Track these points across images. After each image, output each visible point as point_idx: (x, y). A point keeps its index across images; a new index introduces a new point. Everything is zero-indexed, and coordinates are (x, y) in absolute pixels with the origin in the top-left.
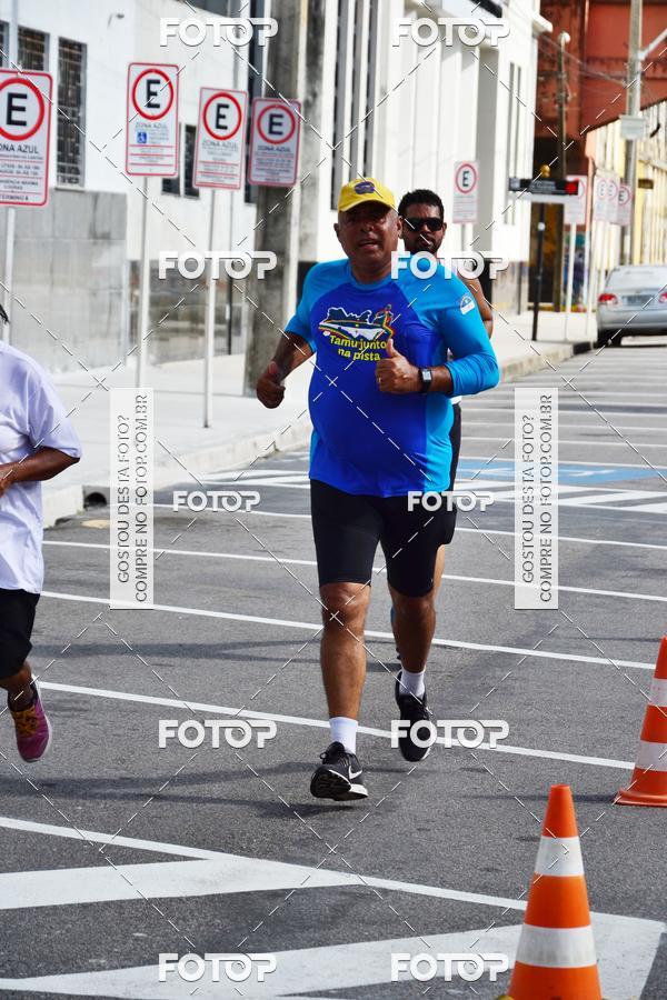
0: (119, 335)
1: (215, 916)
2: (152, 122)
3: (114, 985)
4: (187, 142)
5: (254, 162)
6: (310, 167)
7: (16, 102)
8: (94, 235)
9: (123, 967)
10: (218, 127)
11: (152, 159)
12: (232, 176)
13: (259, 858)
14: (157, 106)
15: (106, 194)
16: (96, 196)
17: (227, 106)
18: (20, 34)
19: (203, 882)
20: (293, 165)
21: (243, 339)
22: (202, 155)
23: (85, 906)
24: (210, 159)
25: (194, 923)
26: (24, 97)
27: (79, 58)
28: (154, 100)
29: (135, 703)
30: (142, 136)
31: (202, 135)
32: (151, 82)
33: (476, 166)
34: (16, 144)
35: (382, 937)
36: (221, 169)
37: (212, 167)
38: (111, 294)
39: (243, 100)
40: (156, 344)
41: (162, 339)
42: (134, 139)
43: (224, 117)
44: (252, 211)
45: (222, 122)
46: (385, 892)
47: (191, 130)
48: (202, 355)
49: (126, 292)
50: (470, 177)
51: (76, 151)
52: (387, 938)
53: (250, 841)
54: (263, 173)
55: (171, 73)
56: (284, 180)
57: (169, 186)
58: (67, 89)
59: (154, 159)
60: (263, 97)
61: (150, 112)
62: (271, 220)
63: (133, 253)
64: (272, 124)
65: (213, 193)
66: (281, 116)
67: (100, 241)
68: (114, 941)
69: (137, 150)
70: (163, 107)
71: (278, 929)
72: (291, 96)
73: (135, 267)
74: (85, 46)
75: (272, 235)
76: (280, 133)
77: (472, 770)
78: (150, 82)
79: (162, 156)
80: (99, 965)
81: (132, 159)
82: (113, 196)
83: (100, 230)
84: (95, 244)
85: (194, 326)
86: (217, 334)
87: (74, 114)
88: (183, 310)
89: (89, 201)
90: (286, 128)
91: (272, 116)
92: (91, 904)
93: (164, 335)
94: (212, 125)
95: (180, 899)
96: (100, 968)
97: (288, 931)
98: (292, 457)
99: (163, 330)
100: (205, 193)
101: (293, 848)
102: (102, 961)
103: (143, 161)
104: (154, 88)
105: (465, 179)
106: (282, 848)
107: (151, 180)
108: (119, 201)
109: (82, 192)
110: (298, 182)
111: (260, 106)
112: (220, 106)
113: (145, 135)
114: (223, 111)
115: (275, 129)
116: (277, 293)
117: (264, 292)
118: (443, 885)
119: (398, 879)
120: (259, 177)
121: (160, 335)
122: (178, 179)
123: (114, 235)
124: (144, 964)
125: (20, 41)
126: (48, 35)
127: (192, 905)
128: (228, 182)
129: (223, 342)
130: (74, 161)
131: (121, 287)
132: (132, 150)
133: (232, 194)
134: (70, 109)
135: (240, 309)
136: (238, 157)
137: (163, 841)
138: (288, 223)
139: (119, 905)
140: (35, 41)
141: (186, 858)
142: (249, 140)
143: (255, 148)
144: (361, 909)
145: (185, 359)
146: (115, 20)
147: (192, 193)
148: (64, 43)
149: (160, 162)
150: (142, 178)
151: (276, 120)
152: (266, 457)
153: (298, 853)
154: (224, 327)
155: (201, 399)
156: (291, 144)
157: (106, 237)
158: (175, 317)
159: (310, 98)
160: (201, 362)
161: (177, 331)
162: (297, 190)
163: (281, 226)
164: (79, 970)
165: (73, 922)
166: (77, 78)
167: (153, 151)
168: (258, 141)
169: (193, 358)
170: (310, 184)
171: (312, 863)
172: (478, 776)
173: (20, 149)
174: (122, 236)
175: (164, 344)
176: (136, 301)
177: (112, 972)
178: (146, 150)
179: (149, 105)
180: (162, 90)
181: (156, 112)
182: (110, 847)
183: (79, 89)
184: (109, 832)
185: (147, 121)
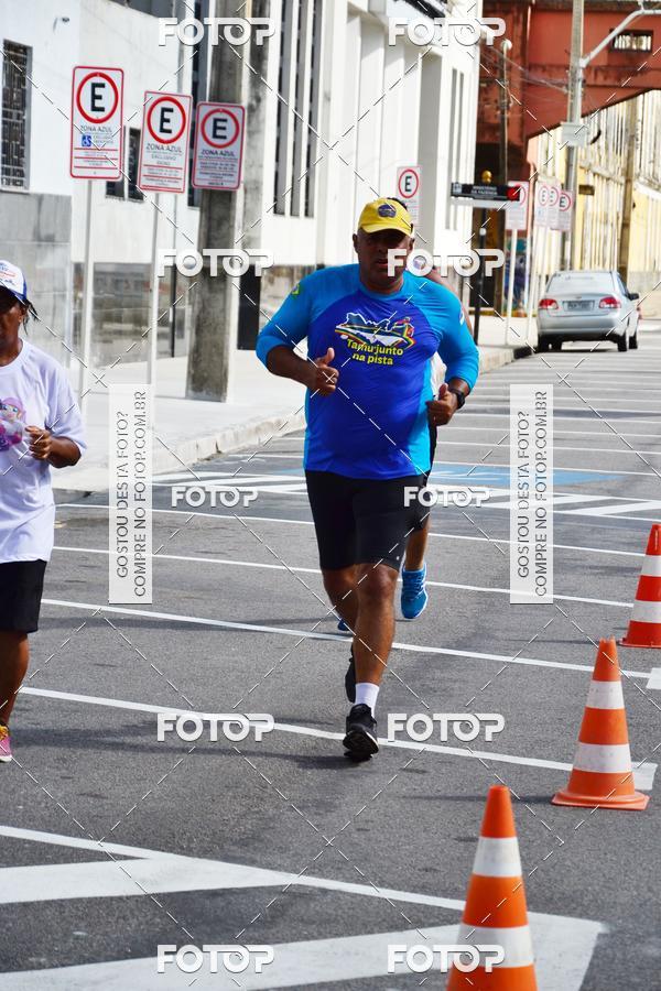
0: (63, 337)
1: (155, 915)
2: (97, 126)
3: (54, 983)
4: (131, 145)
5: (198, 165)
6: (253, 171)
8: (38, 237)
9: (63, 966)
10: (162, 130)
11: (96, 162)
12: (176, 180)
13: (200, 857)
14: (102, 109)
15: (50, 196)
16: (40, 198)
17: (171, 110)
19: (144, 881)
20: (237, 169)
21: (186, 342)
22: (146, 158)
23: (26, 905)
24: (154, 162)
25: (134, 922)
27: (23, 62)
28: (98, 103)
29: (77, 703)
30: (86, 140)
31: (147, 139)
32: (96, 86)
33: (418, 171)
35: (321, 936)
36: (164, 173)
37: (155, 170)
38: (54, 296)
39: (187, 104)
40: (99, 346)
41: (105, 341)
42: (78, 142)
43: (168, 121)
44: (195, 214)
45: (166, 126)
46: (324, 891)
47: (135, 133)
48: (146, 358)
49: (69, 294)
50: (413, 181)
51: (21, 154)
52: (325, 937)
53: (190, 840)
54: (207, 177)
55: (115, 76)
56: (227, 184)
57: (113, 189)
58: (12, 92)
59: (98, 162)
60: (207, 101)
61: (95, 115)
62: (214, 224)
63: (77, 255)
64: (216, 128)
65: (157, 196)
66: (225, 120)
67: (43, 243)
68: (54, 940)
69: (82, 153)
70: (108, 111)
71: (217, 929)
72: (235, 100)
73: (79, 269)
74: (30, 48)
75: (216, 239)
76: (225, 137)
77: (411, 771)
78: (94, 86)
79: (106, 159)
80: (40, 964)
81: (76, 162)
82: (58, 198)
83: (44, 233)
84: (39, 246)
85: (138, 328)
86: (160, 336)
87: (19, 117)
88: (126, 312)
89: (34, 204)
90: (230, 131)
91: (216, 120)
92: (32, 903)
93: (108, 337)
94: (156, 129)
95: (121, 898)
96: (40, 967)
97: (228, 930)
98: (234, 459)
99: (106, 332)
100: (149, 196)
101: (232, 848)
102: (43, 960)
103: (87, 164)
104: (98, 91)
105: (407, 184)
106: (222, 848)
107: (94, 182)
108: (63, 203)
109: (27, 194)
110: (242, 185)
111: (204, 111)
112: (164, 110)
113: (89, 139)
114: (167, 115)
115: (219, 133)
116: (220, 296)
117: (208, 295)
118: (382, 884)
119: (337, 879)
120: (202, 181)
121: (103, 336)
122: (123, 182)
123: (57, 238)
124: (84, 963)
127: (132, 904)
128: (171, 185)
129: (166, 344)
130: (18, 163)
131: (65, 289)
132: (76, 153)
133: (176, 197)
134: (15, 112)
135: (183, 312)
136: (181, 161)
137: (104, 840)
138: (232, 226)
139: (60, 904)
141: (126, 858)
142: (192, 144)
143: (199, 153)
144: (300, 908)
145: (128, 361)
146: (60, 23)
147: (136, 196)
148: (9, 45)
149: (104, 165)
150: (87, 180)
151: (220, 124)
152: (208, 459)
153: (238, 852)
154: (167, 330)
156: (234, 148)
157: (50, 239)
158: (119, 320)
159: (254, 103)
160: (146, 363)
161: (120, 333)
162: (240, 193)
163: (224, 229)
164: (20, 968)
165: (14, 921)
166: (22, 81)
167: (97, 154)
168: (201, 144)
169: (136, 361)
170: (254, 189)
171: (252, 863)
172: (417, 777)
174: (67, 239)
175: (107, 346)
176: (79, 303)
177: (52, 972)
178: (90, 153)
179: (94, 109)
180: (107, 93)
181: (100, 115)
182: (51, 846)
183: (24, 91)
184: (50, 831)
185: (92, 125)
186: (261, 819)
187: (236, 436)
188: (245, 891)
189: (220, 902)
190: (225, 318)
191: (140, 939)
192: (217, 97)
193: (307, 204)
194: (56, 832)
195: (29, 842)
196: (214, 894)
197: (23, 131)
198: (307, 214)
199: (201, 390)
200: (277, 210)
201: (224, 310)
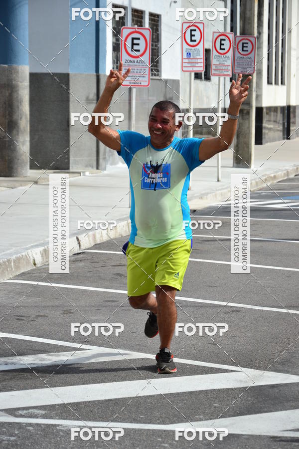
1: (248, 396)
2: (193, 48)
5: (236, 64)
6: (258, 65)
7: (135, 41)
9: (211, 419)
10: (221, 49)
11: (193, 64)
12: (227, 70)
13: (264, 370)
14: (195, 41)
15: (170, 80)
16: (166, 81)
17: (224, 40)
18: (132, 12)
19: (241, 381)
20: (253, 64)
22: (214, 61)
23: (191, 393)
24: (218, 63)
26: (139, 39)
27: (158, 21)
28: (193, 38)
30: (189, 54)
31: (214, 53)
32: (191, 31)
34: (136, 60)
36: (222, 67)
37: (218, 67)
39: (230, 36)
42: (185, 56)
43: (223, 45)
45: (222, 47)
47: (208, 51)
51: (157, 62)
53: (259, 363)
54: (240, 69)
55: (201, 26)
56: (249, 71)
57: (198, 76)
58: (153, 35)
61: (192, 43)
64: (243, 47)
65: (219, 78)
66: (247, 43)
68: (205, 408)
69: (187, 61)
70: (198, 41)
71: (276, 402)
72: (251, 34)
74: (160, 15)
76: (247, 51)
79: (197, 63)
80: (200, 418)
81: (185, 65)
82: (174, 81)
83: (168, 96)
87: (156, 46)
89: (164, 84)
90: (249, 48)
91: (243, 44)
92: (194, 392)
94: (218, 48)
95: (232, 389)
96: (201, 420)
97: (281, 403)
100: (214, 79)
101: (279, 366)
102: (201, 417)
103: (189, 65)
104: (193, 33)
107: (191, 73)
108: (176, 83)
109: (160, 80)
110: (255, 72)
111: (238, 39)
112: (221, 40)
113: (190, 54)
114: (223, 42)
115: (245, 49)
116: (247, 121)
117: (241, 121)
120: (238, 70)
122: (202, 73)
123: (174, 98)
125: (132, 14)
126: (145, 11)
127: (237, 392)
128: (225, 73)
130: (157, 66)
132: (184, 61)
133: (225, 78)
134: (154, 44)
136: (229, 62)
137: (221, 364)
139: (207, 392)
140: (139, 14)
141: (232, 371)
142: (234, 55)
143: (237, 58)
146: (173, 4)
147: (207, 78)
148: (151, 15)
149: (197, 65)
150: (189, 72)
151: (245, 45)
153: (281, 367)
155: (216, 169)
156: (252, 55)
159: (258, 35)
162: (255, 75)
164: (192, 421)
165: (187, 400)
166: (157, 30)
167: (193, 61)
168: (237, 54)
170: (259, 73)
171: (288, 372)
173: (137, 62)
174: (178, 98)
177: (206, 421)
178: (190, 60)
179: (192, 41)
180: (197, 34)
181: (194, 43)
182: (199, 367)
183: (158, 34)
184: (197, 360)
185: (191, 48)
186: (289, 353)
187: (257, 183)
188: (286, 385)
189: (276, 390)
190: (249, 131)
191: (243, 407)
192: (243, 33)
193: (282, 79)
194: (200, 361)
195: (189, 365)
196: (273, 386)
197: (158, 52)
198: (282, 83)
199: (239, 163)
200: (269, 82)
201: (249, 128)
